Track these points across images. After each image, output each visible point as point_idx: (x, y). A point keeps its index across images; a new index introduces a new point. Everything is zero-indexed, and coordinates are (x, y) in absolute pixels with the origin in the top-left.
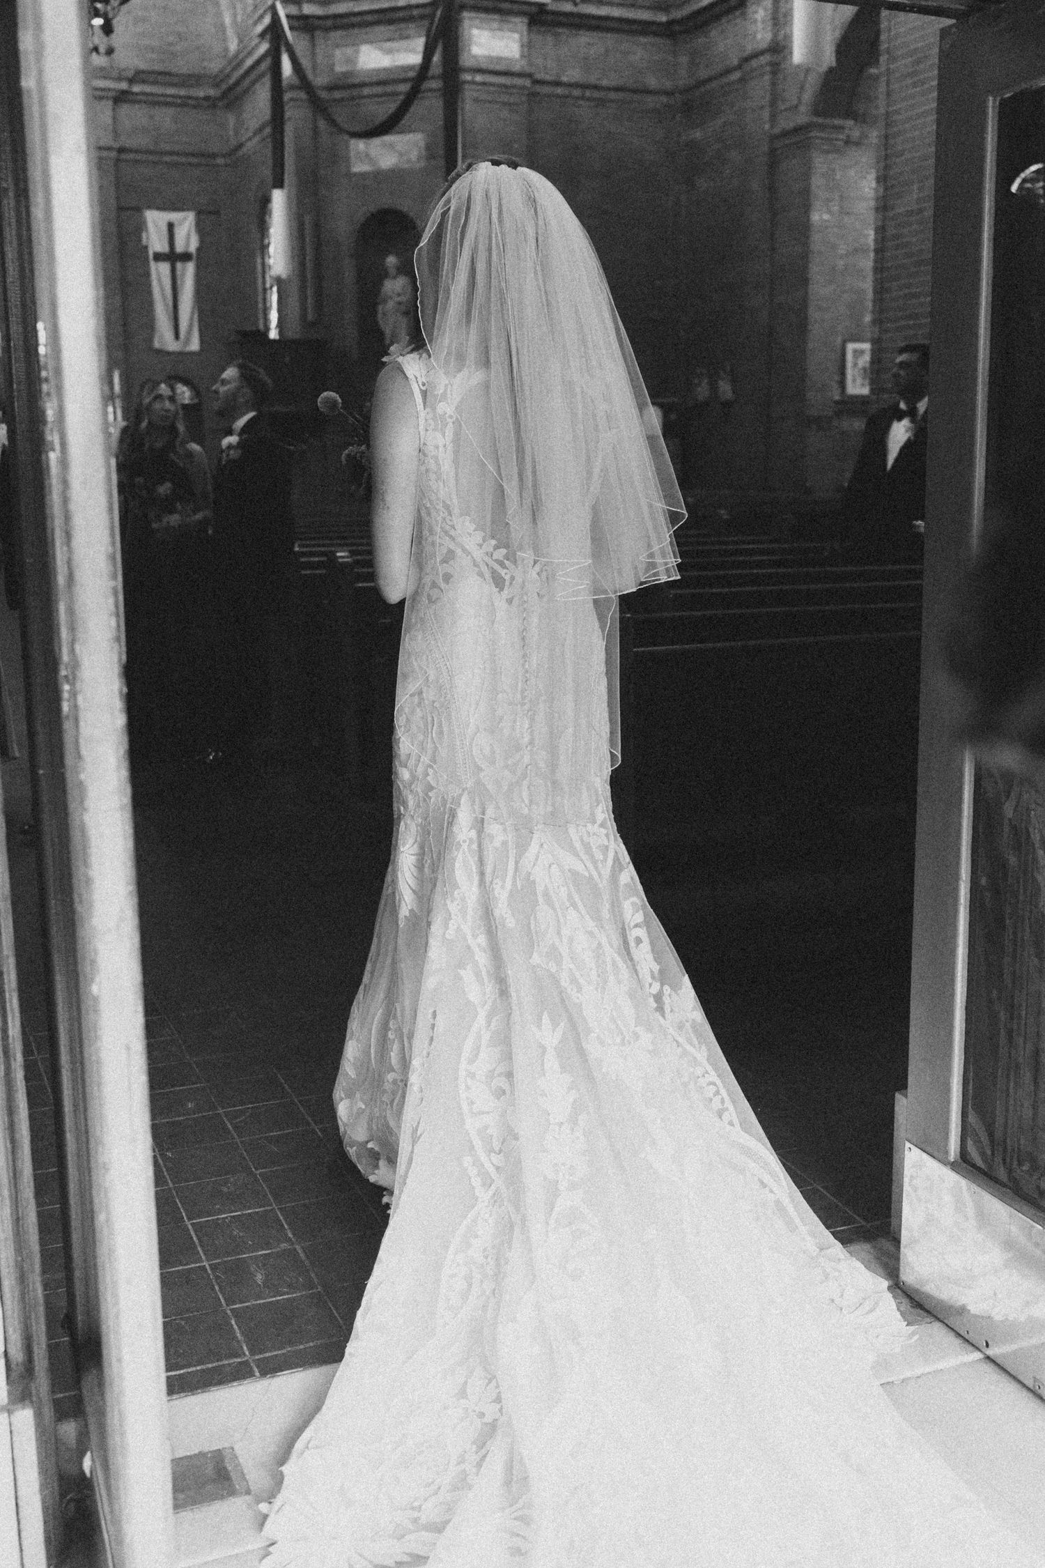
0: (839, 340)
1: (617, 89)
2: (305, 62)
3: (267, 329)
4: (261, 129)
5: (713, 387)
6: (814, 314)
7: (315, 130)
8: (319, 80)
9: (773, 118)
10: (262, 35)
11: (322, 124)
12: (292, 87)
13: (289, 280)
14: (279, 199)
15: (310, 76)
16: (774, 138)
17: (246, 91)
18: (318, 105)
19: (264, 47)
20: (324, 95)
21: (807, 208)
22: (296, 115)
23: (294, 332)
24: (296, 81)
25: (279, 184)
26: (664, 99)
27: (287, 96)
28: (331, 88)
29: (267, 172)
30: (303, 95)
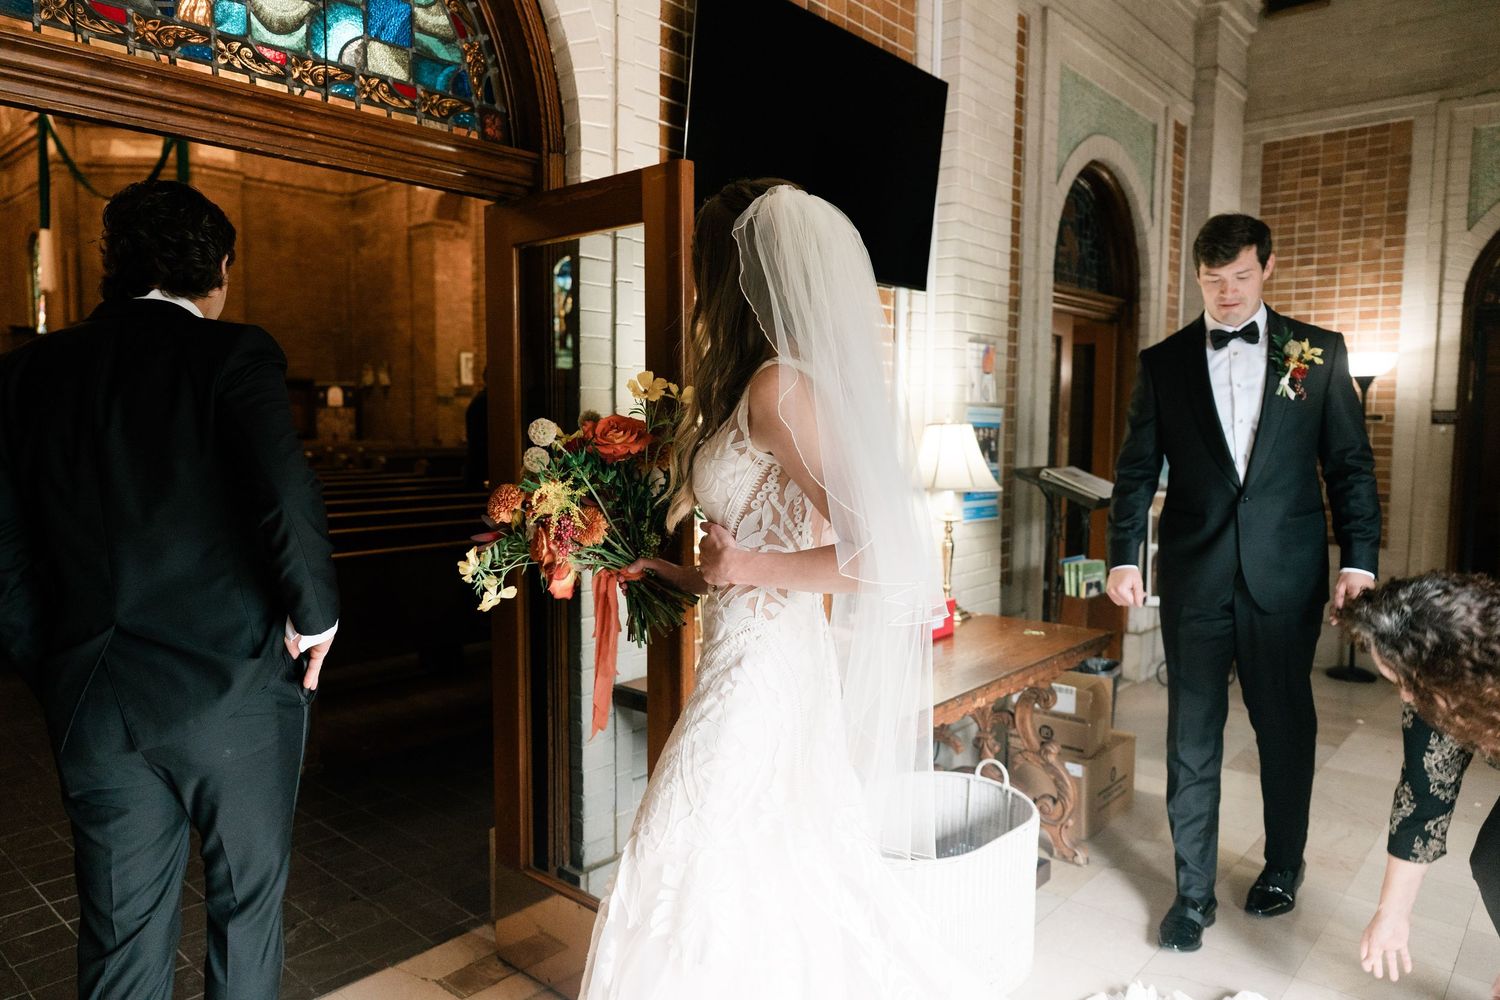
0: (456, 350)
1: (304, 188)
2: (67, 145)
3: (36, 326)
4: (30, 187)
5: (376, 377)
6: (439, 335)
7: (76, 193)
8: (79, 159)
9: (409, 216)
10: (32, 124)
11: (81, 188)
12: (56, 161)
13: (55, 292)
14: (45, 238)
15: (71, 154)
16: (410, 229)
17: (17, 160)
18: (76, 174)
19: (33, 132)
20: (82, 170)
21: (432, 270)
22: (60, 181)
23: (59, 326)
24: (59, 157)
25: (46, 225)
26: (338, 198)
27: (52, 168)
28: (89, 165)
29: (36, 217)
30: (65, 167)
